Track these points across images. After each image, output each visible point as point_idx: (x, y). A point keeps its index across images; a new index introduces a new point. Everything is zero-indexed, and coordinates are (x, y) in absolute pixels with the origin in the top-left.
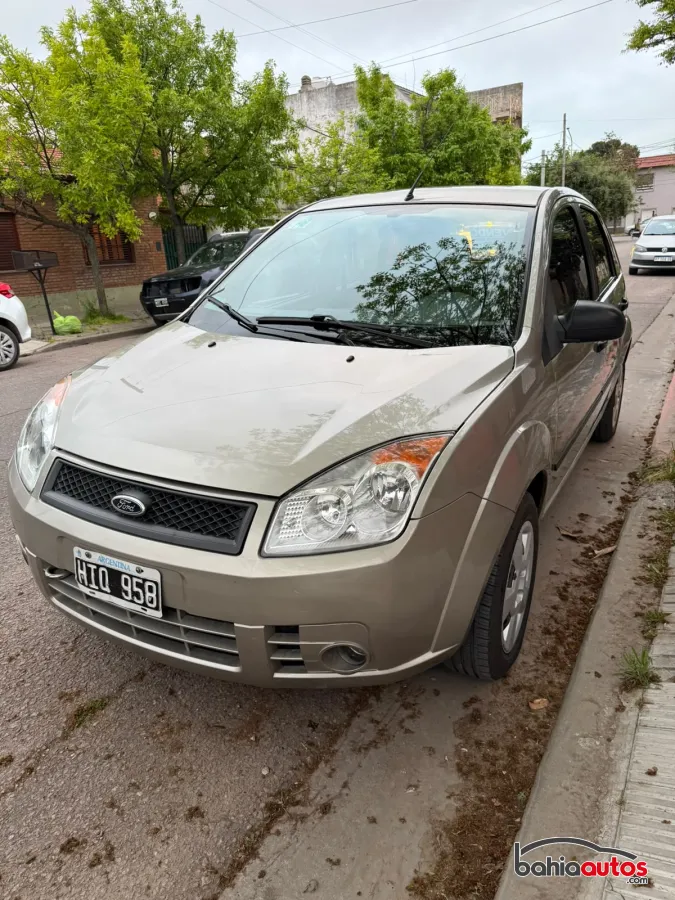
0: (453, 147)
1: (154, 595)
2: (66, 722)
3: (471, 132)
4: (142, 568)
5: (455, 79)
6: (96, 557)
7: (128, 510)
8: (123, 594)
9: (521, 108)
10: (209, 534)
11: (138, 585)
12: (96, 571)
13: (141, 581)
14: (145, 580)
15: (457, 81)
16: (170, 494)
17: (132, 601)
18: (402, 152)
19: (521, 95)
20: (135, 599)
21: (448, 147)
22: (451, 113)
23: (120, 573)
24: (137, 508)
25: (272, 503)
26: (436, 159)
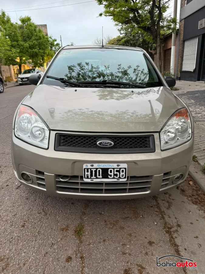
0: (34, 41)
1: (124, 173)
2: (75, 237)
3: (40, 37)
4: (119, 164)
5: (31, 20)
6: (96, 166)
7: (107, 145)
8: (109, 177)
9: (47, 32)
10: (140, 147)
11: (117, 171)
12: (96, 171)
13: (118, 169)
14: (120, 169)
15: (32, 20)
16: (119, 137)
17: (114, 178)
18: (17, 41)
19: (46, 28)
20: (115, 177)
21: (32, 41)
22: (32, 30)
23: (108, 169)
24: (111, 144)
25: (158, 134)
26: (29, 44)
